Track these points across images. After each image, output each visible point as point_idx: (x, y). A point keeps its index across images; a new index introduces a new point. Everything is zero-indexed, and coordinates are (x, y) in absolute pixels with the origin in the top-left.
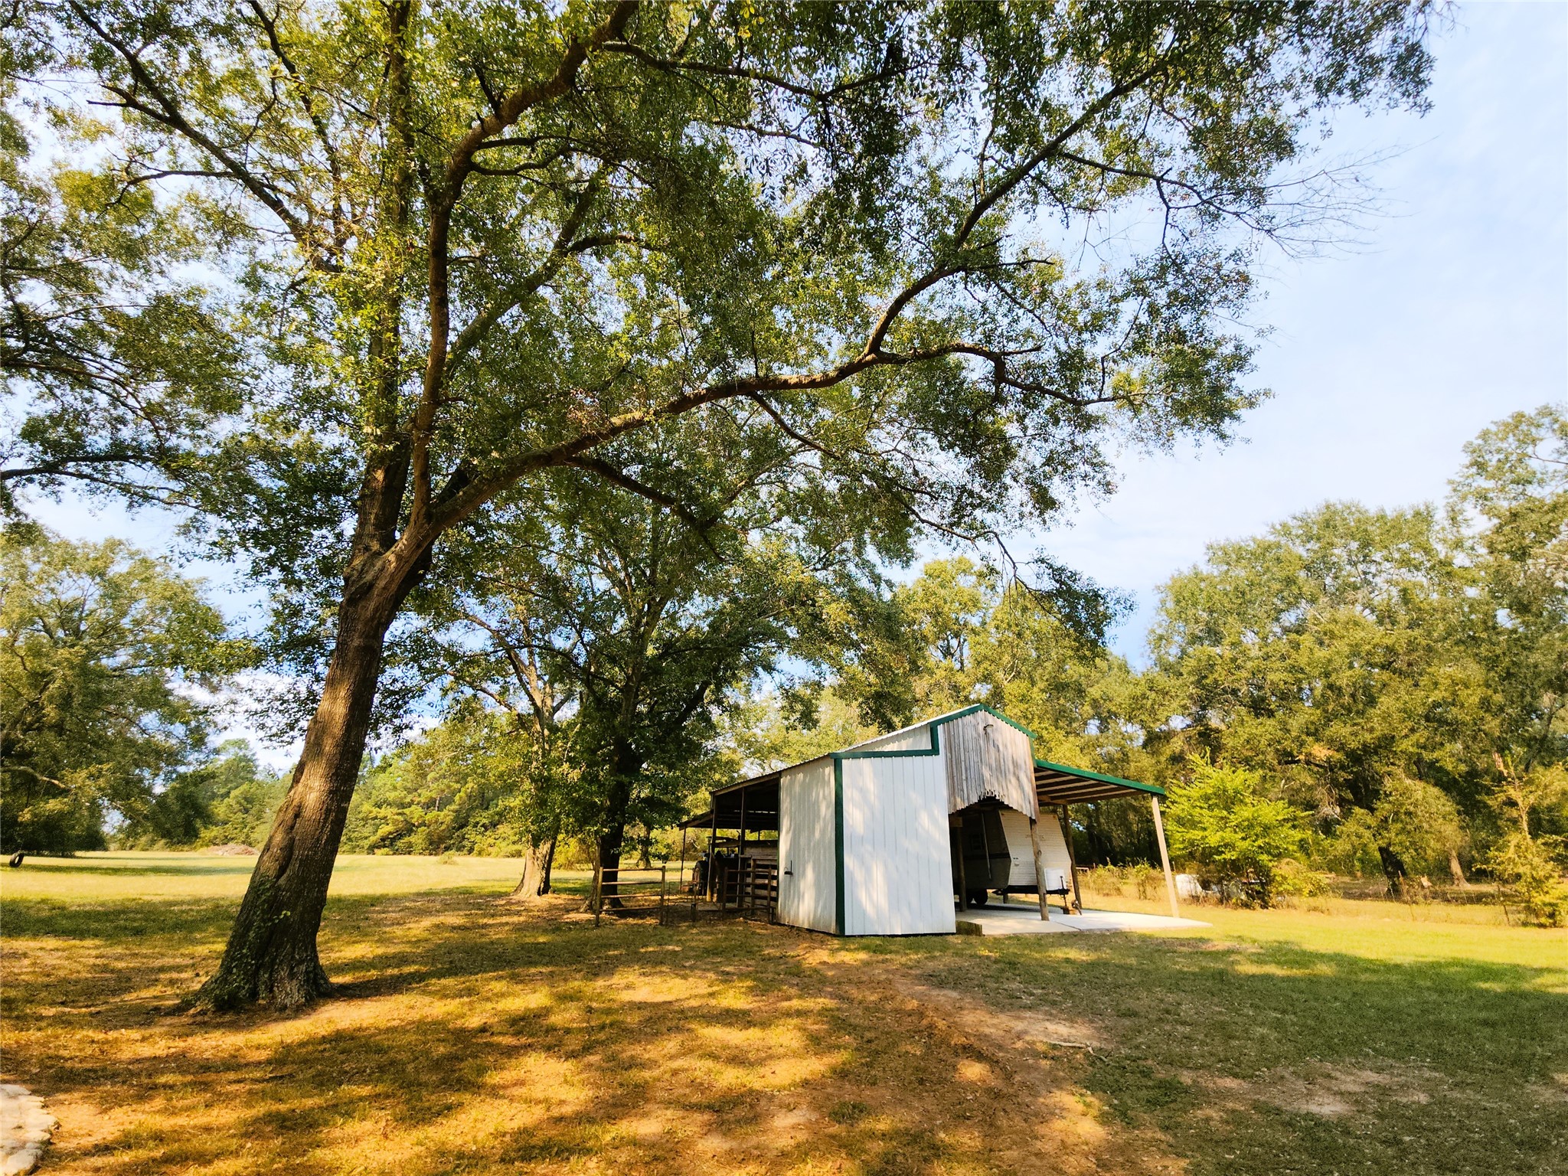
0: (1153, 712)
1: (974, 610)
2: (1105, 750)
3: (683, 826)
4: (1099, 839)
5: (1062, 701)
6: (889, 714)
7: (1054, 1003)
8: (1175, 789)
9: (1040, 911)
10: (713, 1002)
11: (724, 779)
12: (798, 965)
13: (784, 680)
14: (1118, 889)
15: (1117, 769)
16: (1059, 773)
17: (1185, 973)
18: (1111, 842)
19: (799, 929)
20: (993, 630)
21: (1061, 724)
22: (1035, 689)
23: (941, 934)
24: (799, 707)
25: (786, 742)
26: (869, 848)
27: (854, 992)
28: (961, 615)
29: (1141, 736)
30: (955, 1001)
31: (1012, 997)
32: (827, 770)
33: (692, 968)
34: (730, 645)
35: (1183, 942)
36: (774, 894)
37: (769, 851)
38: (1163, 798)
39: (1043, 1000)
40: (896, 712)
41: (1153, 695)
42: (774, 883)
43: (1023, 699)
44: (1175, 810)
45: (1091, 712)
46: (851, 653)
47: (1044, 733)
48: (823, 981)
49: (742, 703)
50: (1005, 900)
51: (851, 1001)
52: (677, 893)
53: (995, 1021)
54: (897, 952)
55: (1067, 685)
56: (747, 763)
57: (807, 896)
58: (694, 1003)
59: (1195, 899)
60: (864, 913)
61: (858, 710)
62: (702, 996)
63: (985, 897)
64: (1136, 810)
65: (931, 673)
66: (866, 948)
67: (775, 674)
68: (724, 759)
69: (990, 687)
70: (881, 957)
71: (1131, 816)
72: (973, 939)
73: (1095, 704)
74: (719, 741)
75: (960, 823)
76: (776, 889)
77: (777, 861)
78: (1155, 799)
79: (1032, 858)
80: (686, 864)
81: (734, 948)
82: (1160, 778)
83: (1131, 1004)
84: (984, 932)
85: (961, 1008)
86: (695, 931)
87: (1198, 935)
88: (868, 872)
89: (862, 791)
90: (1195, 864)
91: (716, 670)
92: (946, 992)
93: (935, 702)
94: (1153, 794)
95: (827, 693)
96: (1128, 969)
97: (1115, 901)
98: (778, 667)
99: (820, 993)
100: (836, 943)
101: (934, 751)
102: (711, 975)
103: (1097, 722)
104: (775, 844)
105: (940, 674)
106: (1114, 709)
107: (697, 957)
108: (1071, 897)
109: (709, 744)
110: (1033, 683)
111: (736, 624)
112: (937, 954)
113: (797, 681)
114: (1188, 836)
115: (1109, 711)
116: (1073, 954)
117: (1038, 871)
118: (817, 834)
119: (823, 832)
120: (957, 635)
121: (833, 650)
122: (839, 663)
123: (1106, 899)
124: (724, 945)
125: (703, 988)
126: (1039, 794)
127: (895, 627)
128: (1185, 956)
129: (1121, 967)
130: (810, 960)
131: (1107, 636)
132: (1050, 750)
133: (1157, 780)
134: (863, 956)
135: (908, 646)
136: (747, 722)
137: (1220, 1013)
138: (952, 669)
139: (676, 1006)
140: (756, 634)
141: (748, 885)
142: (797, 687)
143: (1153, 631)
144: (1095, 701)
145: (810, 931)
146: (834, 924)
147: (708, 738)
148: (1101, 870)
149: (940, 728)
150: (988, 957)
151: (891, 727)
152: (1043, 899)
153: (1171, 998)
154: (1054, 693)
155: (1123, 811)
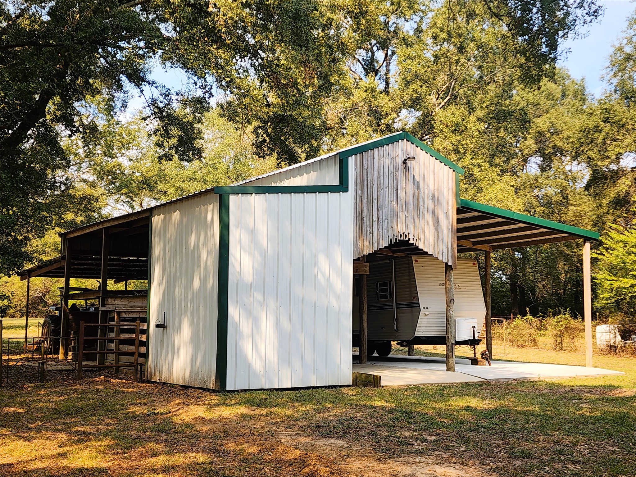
0: (603, 148)
1: (409, 13)
2: (543, 191)
3: (25, 275)
4: (522, 289)
5: (502, 133)
6: (290, 143)
7: (446, 449)
8: (613, 234)
9: (446, 362)
10: (64, 463)
11: (79, 219)
12: (168, 422)
13: (156, 94)
14: (535, 340)
15: (553, 213)
16: (485, 215)
17: (586, 418)
18: (534, 292)
19: (172, 386)
20: (430, 41)
21: (497, 160)
22: (472, 118)
23: (335, 387)
24: (175, 131)
25: (162, 176)
26: (258, 296)
27: (230, 445)
28: (392, 19)
29: (586, 174)
30: (341, 449)
31: (402, 443)
32: (210, 207)
33: (38, 430)
34: (80, 42)
35: (590, 389)
36: (143, 349)
37: (137, 302)
38: (596, 244)
39: (435, 446)
40: (301, 141)
41: (607, 128)
42: (144, 338)
43: (457, 129)
44: (609, 258)
45: (534, 147)
46: (246, 63)
47: (476, 170)
48: (196, 436)
49: (101, 123)
50: (411, 352)
51: (226, 453)
52: (21, 353)
53: (383, 466)
54: (283, 405)
55: (511, 113)
56: (111, 200)
57: (182, 352)
58: (40, 465)
59: (613, 349)
60: (250, 366)
61: (253, 138)
62: (51, 457)
63: (389, 348)
64: (567, 258)
65: (349, 95)
66: (249, 403)
67: (146, 87)
68: (78, 194)
69: (419, 114)
70: (265, 411)
71: (561, 265)
72: (369, 391)
73: (540, 137)
74: (72, 172)
75: (366, 270)
76: (146, 344)
77: (147, 312)
78: (588, 245)
79: (444, 308)
80: (31, 321)
81: (93, 407)
82: (599, 223)
83: (527, 446)
84: (383, 383)
85: (348, 456)
86: (43, 392)
87: (608, 383)
88: (256, 322)
89: (252, 232)
90: (620, 316)
91: (61, 75)
92: (333, 441)
93: (350, 130)
94: (587, 239)
95: (213, 114)
96: (528, 415)
97: (530, 352)
98: (150, 77)
99: (192, 448)
100: (215, 399)
101: (343, 187)
102: (62, 436)
103: (539, 160)
104: (144, 294)
105: (359, 95)
106: (559, 144)
107: (45, 418)
108: (481, 348)
109: (59, 175)
110: (471, 110)
111: (89, 13)
112: (328, 405)
113: (174, 97)
114: (616, 284)
115: (554, 147)
116: (475, 403)
117: (449, 320)
118: (197, 283)
119: (204, 282)
120: (384, 46)
121: (222, 55)
122: (227, 73)
123: (519, 350)
124: (80, 404)
125: (52, 448)
126: (459, 238)
127: (305, 30)
128: (589, 402)
129: (522, 413)
130: (183, 416)
131: (559, 49)
132: (480, 190)
133: (594, 225)
134: (243, 410)
135: (319, 55)
136: (110, 147)
137: (614, 451)
138: (374, 90)
139: (19, 468)
140: (118, 28)
141: (111, 341)
142: (176, 106)
143: (621, 49)
144: (540, 133)
145: (185, 387)
146: (213, 378)
147: (55, 168)
148: (519, 321)
149: (352, 160)
150: (384, 408)
151: (292, 158)
152: (450, 350)
153: (568, 440)
154: (494, 123)
155: (553, 259)
